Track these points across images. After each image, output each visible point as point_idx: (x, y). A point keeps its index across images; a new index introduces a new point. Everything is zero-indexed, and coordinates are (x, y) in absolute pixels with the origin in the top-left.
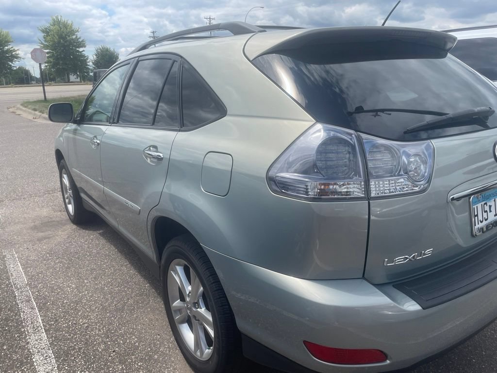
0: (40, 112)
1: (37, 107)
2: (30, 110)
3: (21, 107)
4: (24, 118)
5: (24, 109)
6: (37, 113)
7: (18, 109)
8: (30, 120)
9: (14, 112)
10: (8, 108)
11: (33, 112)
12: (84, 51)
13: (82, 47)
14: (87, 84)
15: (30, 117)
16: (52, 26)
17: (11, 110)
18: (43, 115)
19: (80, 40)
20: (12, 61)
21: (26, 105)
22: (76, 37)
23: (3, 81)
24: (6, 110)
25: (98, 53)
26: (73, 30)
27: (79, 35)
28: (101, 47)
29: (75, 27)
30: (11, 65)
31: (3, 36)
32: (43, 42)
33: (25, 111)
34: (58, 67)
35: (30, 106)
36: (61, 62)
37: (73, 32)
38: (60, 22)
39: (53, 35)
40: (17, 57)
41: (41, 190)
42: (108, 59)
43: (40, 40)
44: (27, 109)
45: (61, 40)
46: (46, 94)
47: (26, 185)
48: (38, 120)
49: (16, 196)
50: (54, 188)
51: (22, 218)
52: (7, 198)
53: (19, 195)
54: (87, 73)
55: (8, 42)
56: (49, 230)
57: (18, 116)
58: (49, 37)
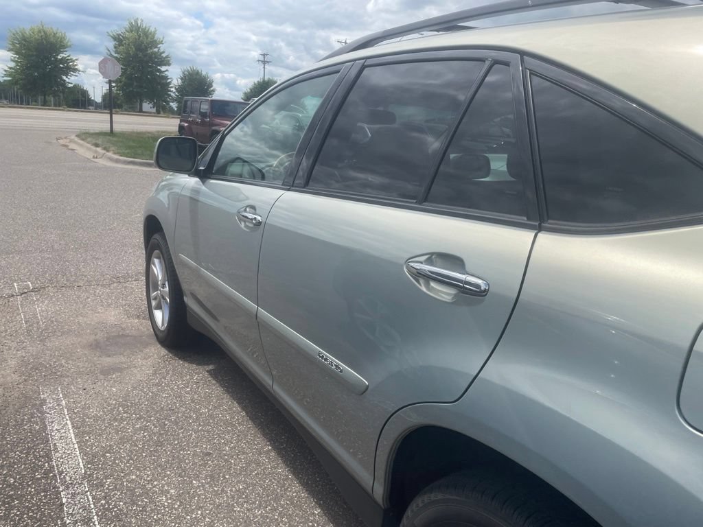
0: (105, 149)
1: (99, 142)
2: (89, 145)
3: (76, 139)
4: (81, 156)
5: (82, 142)
6: (99, 149)
7: (71, 141)
8: (88, 159)
9: (66, 146)
10: (57, 139)
11: (94, 148)
12: (167, 70)
13: (165, 65)
14: (168, 117)
15: (89, 155)
16: (128, 32)
17: (62, 142)
18: (108, 153)
19: (164, 55)
20: (67, 75)
21: (83, 137)
22: (159, 50)
23: (51, 101)
24: (55, 141)
25: (185, 77)
26: (155, 41)
27: (162, 47)
28: (189, 68)
29: (158, 36)
30: (64, 81)
31: (58, 38)
32: (113, 54)
33: (82, 146)
34: (131, 89)
35: (89, 139)
36: (135, 84)
37: (155, 43)
38: (139, 28)
39: (129, 45)
40: (75, 70)
41: (107, 274)
42: (197, 84)
43: (109, 50)
44: (85, 144)
45: (138, 53)
46: (114, 125)
47: (82, 264)
48: (100, 159)
49: (67, 282)
50: (127, 273)
51: (75, 324)
52: (52, 284)
53: (72, 280)
54: (167, 102)
55: (64, 47)
56: (121, 354)
57: (70, 151)
58: (122, 47)
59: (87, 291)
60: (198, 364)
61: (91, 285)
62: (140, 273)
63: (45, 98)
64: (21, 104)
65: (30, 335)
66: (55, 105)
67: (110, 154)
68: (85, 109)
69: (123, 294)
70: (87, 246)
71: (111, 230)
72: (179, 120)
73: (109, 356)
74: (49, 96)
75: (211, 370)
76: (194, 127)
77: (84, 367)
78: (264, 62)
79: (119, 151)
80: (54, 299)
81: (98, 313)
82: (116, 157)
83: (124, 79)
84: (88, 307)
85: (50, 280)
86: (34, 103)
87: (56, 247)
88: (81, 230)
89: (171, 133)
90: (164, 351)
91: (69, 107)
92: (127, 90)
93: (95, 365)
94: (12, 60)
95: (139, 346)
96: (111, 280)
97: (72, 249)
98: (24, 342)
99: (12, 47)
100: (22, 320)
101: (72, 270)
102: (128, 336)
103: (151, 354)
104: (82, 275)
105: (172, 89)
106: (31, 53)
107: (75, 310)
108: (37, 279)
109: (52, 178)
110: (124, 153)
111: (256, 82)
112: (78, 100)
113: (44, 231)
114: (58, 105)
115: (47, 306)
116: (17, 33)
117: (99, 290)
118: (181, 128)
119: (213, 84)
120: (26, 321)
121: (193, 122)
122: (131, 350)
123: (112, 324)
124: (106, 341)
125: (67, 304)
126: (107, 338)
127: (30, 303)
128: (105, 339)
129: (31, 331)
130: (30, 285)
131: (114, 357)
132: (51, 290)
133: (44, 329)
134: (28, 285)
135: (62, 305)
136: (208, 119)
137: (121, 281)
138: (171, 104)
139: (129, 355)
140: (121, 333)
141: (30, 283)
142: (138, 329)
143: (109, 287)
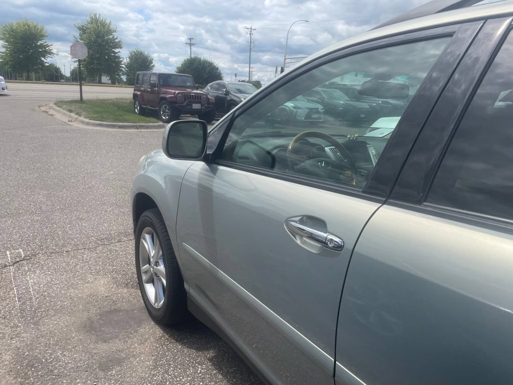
0: (77, 114)
1: (73, 108)
2: (65, 111)
3: (55, 107)
4: (58, 120)
5: (59, 109)
6: (73, 114)
7: (51, 108)
8: (64, 122)
9: (47, 112)
10: (39, 107)
11: (68, 113)
12: (119, 52)
13: (118, 48)
14: (122, 87)
15: (66, 119)
16: (90, 23)
17: (43, 109)
18: (80, 118)
19: (117, 41)
20: (44, 57)
21: (59, 104)
22: (113, 37)
23: (33, 77)
24: (37, 108)
25: (132, 56)
26: (110, 30)
27: (115, 35)
28: (135, 50)
29: (112, 27)
30: (43, 61)
31: (37, 29)
32: (79, 40)
33: (59, 111)
34: (92, 66)
35: (64, 106)
36: (96, 62)
37: (110, 32)
38: (98, 20)
39: (90, 33)
40: (50, 53)
41: (92, 236)
42: (141, 62)
43: (75, 38)
44: (62, 110)
45: (98, 39)
46: (83, 94)
47: (69, 226)
48: (74, 123)
49: (56, 246)
50: (110, 234)
51: (67, 299)
52: (42, 250)
53: (60, 244)
54: (119, 75)
55: (42, 36)
56: (117, 337)
57: (50, 116)
58: (85, 35)
59: (75, 257)
60: (198, 349)
61: (78, 249)
62: (121, 233)
63: (28, 74)
64: (11, 79)
65: (23, 317)
66: (36, 80)
67: (82, 118)
68: (59, 82)
69: (109, 259)
71: (90, 188)
72: (133, 89)
73: (105, 342)
74: (31, 73)
75: (213, 358)
76: (144, 94)
77: (81, 360)
78: (191, 45)
79: (89, 115)
80: (45, 268)
81: (88, 282)
82: (87, 120)
83: (88, 59)
84: (78, 276)
85: (40, 246)
86: (19, 78)
87: (43, 208)
88: (65, 189)
89: (127, 99)
90: (158, 331)
91: (46, 80)
92: (90, 67)
93: (92, 357)
94: (3, 47)
95: (133, 324)
96: (96, 243)
97: (58, 210)
98: (17, 327)
99: (3, 37)
100: (15, 297)
101: (60, 233)
102: (120, 311)
103: (147, 336)
104: (69, 238)
105: (123, 66)
106: (18, 41)
107: (66, 281)
108: (28, 245)
109: (37, 141)
110: (93, 117)
111: (186, 59)
112: (53, 75)
113: (32, 192)
114: (38, 80)
115: (39, 277)
116: (7, 26)
117: (87, 255)
118: (135, 96)
119: (153, 61)
120: (19, 298)
121: (144, 91)
122: (125, 331)
123: (102, 297)
124: (99, 319)
125: (58, 274)
126: (101, 315)
127: (22, 274)
128: (98, 317)
129: (24, 311)
130: (22, 252)
131: (111, 342)
132: (42, 258)
133: (37, 307)
134: (19, 253)
135: (53, 275)
136: (157, 89)
137: (106, 243)
138: (122, 77)
139: (124, 338)
140: (113, 307)
141: (21, 250)
142: (129, 301)
143: (95, 250)
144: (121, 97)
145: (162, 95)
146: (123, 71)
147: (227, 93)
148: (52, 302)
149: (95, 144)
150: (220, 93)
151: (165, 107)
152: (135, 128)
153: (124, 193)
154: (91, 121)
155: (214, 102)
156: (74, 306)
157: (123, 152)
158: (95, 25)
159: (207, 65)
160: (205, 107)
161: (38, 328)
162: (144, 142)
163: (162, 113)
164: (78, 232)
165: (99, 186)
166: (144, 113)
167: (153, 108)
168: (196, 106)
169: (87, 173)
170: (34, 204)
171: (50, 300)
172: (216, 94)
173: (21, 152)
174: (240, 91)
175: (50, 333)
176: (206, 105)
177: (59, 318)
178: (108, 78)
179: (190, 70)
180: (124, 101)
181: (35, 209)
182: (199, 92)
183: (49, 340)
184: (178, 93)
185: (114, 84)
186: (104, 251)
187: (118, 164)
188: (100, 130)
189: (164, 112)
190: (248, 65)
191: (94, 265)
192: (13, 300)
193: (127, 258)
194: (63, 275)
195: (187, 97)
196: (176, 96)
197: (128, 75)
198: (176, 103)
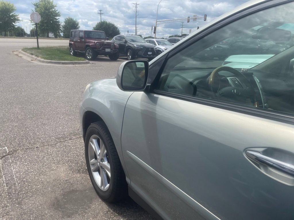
0: (36, 56)
1: (33, 52)
2: (28, 54)
3: (22, 52)
4: (25, 60)
5: (24, 53)
6: (33, 56)
7: (19, 53)
8: (29, 61)
9: (17, 55)
10: (13, 52)
11: (31, 56)
12: (59, 19)
13: (58, 16)
15: (29, 59)
16: (41, 2)
17: (15, 53)
18: (38, 58)
19: (57, 12)
20: (14, 22)
21: (25, 50)
22: (55, 10)
23: (8, 34)
24: (12, 53)
25: (66, 21)
26: (53, 6)
28: (68, 18)
29: (54, 4)
30: (14, 25)
31: (10, 6)
34: (43, 27)
35: (28, 51)
36: (45, 25)
39: (41, 7)
40: (18, 20)
41: (52, 136)
42: (72, 25)
43: (33, 11)
44: (26, 54)
45: (46, 11)
46: (39, 44)
47: (37, 129)
48: (35, 61)
49: (29, 144)
50: (64, 134)
51: (39, 183)
52: (20, 147)
53: (32, 142)
54: (59, 33)
55: (13, 10)
56: (77, 212)
57: (20, 58)
58: (38, 9)
59: (42, 151)
61: (44, 146)
62: (71, 133)
63: (5, 33)
65: (10, 198)
66: (10, 36)
67: (39, 58)
68: (23, 37)
69: (65, 152)
70: (37, 116)
71: (48, 103)
72: (69, 41)
73: (69, 217)
74: (7, 32)
76: (76, 43)
78: (101, 14)
79: (43, 57)
80: (23, 160)
81: (53, 170)
82: (42, 60)
83: (40, 23)
84: (45, 165)
85: (19, 144)
87: (19, 117)
88: (32, 104)
89: (65, 47)
90: (105, 207)
91: (17, 36)
95: (86, 201)
96: (55, 141)
97: (29, 118)
100: (4, 183)
101: (31, 134)
102: (77, 191)
103: (98, 211)
104: (38, 138)
105: (61, 27)
107: (38, 169)
108: (11, 144)
109: (13, 73)
110: (45, 58)
111: (98, 22)
112: (20, 33)
113: (11, 106)
114: (11, 36)
115: (19, 167)
117: (50, 150)
118: (70, 44)
119: (79, 24)
120: (7, 184)
121: (76, 42)
122: (82, 207)
123: (64, 180)
124: (63, 198)
125: (32, 164)
126: (63, 195)
127: (8, 165)
128: (62, 197)
129: (11, 194)
130: (7, 149)
131: (73, 217)
132: (20, 153)
133: (20, 191)
134: (5, 150)
135: (29, 165)
136: (84, 40)
137: (62, 141)
138: (61, 33)
139: (82, 213)
140: (71, 189)
141: (6, 147)
142: (82, 183)
143: (55, 146)
144: (62, 45)
145: (87, 44)
146: (61, 30)
147: (126, 42)
148: (29, 186)
149: (49, 74)
150: (122, 42)
151: (89, 51)
152: (72, 64)
153: (70, 106)
154: (45, 60)
155: (118, 47)
156: (45, 189)
157: (66, 79)
158: (44, 3)
159: (111, 26)
160: (113, 51)
161: (21, 207)
162: (78, 73)
163: (87, 54)
164: (43, 133)
165: (54, 102)
166: (76, 54)
167: (82, 52)
168: (108, 50)
169: (45, 93)
170: (13, 114)
171: (28, 185)
172: (119, 43)
173: (3, 80)
174: (133, 41)
175: (30, 211)
176: (114, 50)
177: (35, 199)
178: (53, 34)
179: (101, 28)
180: (64, 48)
181: (14, 118)
182: (109, 41)
183: (30, 216)
184: (97, 42)
185: (57, 38)
186: (61, 146)
187: (64, 87)
188: (51, 65)
189: (88, 54)
190: (135, 26)
191: (56, 157)
192: (2, 185)
193: (77, 151)
194: (35, 165)
195: (102, 44)
196: (95, 44)
197: (64, 33)
198: (95, 48)
